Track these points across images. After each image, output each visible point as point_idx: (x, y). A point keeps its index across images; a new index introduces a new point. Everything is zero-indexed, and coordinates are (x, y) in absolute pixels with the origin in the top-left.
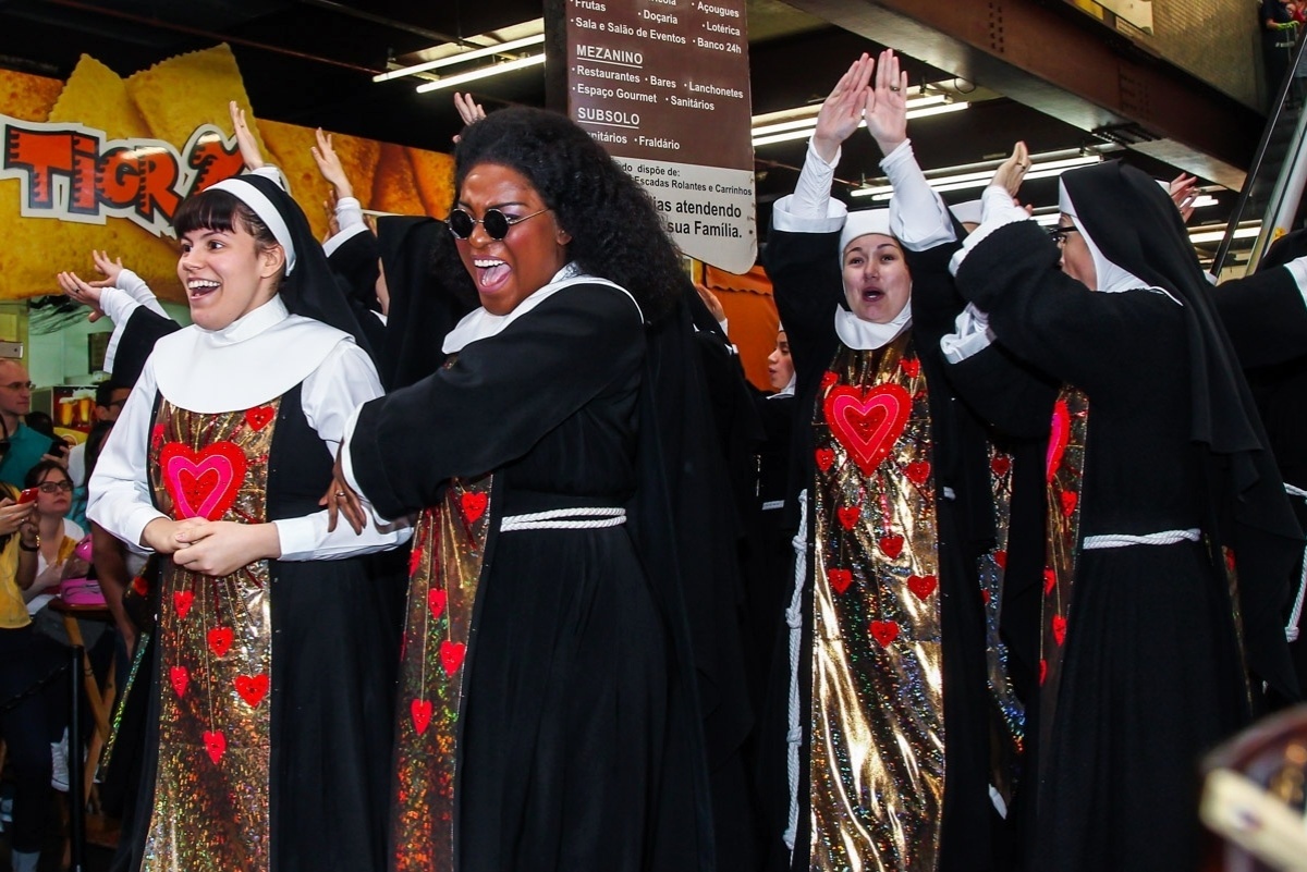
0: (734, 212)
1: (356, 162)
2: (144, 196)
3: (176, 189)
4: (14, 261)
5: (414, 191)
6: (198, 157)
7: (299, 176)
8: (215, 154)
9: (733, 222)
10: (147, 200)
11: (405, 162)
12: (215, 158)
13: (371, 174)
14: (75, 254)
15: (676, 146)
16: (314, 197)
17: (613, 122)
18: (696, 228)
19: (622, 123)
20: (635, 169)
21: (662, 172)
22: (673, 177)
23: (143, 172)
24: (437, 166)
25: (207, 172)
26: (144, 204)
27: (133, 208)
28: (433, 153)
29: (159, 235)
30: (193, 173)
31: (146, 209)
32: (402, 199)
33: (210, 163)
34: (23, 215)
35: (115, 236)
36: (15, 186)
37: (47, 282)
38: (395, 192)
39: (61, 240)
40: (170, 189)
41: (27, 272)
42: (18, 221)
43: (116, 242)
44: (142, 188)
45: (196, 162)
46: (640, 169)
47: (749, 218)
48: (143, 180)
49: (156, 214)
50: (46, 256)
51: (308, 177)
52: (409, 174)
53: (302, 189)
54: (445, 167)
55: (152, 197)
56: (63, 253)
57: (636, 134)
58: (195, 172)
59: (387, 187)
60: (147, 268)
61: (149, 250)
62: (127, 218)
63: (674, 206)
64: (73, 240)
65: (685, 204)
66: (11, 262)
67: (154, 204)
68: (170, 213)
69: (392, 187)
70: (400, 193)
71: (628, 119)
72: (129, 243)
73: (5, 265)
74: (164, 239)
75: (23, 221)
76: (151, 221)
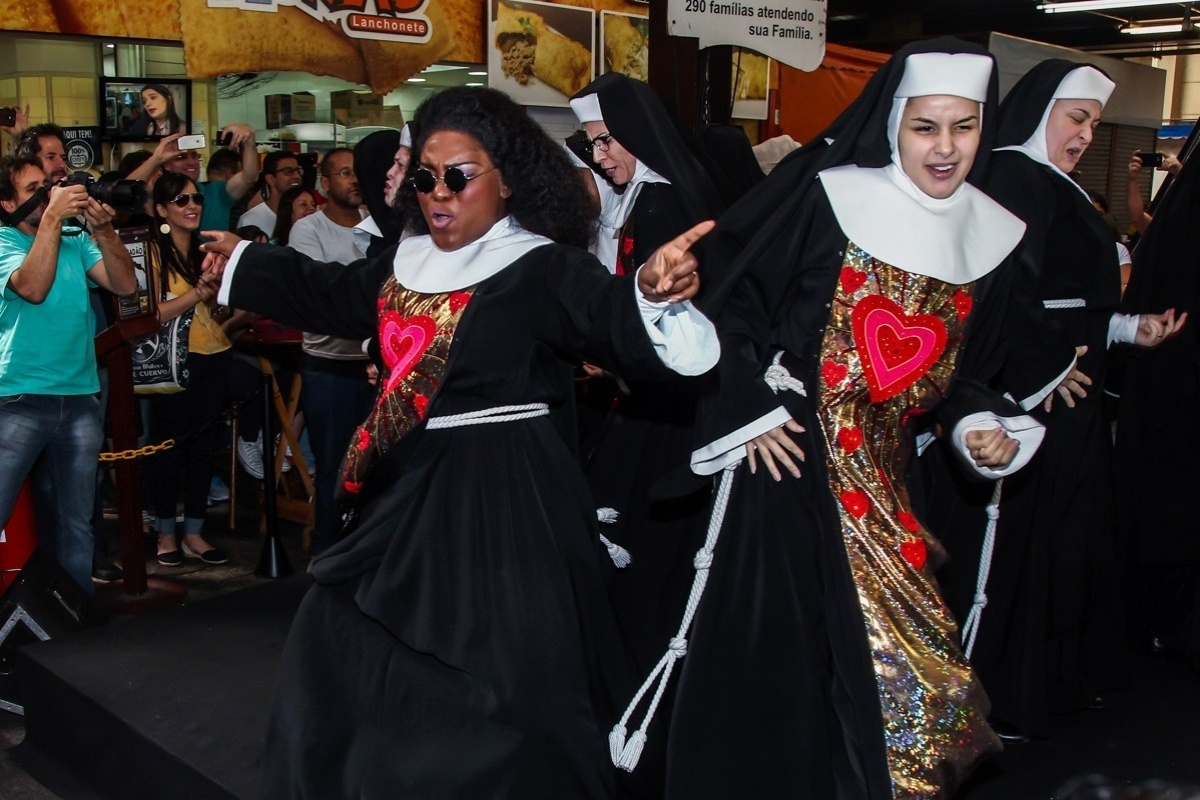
0: (807, 16)
4: (204, 46)
9: (806, 25)
14: (253, 38)
18: (774, 31)
29: (321, 20)
34: (210, 5)
35: (286, 22)
37: (231, 62)
39: (241, 26)
41: (215, 54)
42: (206, 11)
43: (286, 27)
47: (820, 22)
49: (319, 3)
50: (229, 40)
56: (244, 38)
60: (313, 49)
61: (314, 34)
62: (295, 6)
63: (756, 12)
64: (251, 26)
65: (766, 10)
66: (201, 46)
72: (297, 28)
73: (197, 49)
74: (326, 23)
75: (210, 11)
76: (315, 8)
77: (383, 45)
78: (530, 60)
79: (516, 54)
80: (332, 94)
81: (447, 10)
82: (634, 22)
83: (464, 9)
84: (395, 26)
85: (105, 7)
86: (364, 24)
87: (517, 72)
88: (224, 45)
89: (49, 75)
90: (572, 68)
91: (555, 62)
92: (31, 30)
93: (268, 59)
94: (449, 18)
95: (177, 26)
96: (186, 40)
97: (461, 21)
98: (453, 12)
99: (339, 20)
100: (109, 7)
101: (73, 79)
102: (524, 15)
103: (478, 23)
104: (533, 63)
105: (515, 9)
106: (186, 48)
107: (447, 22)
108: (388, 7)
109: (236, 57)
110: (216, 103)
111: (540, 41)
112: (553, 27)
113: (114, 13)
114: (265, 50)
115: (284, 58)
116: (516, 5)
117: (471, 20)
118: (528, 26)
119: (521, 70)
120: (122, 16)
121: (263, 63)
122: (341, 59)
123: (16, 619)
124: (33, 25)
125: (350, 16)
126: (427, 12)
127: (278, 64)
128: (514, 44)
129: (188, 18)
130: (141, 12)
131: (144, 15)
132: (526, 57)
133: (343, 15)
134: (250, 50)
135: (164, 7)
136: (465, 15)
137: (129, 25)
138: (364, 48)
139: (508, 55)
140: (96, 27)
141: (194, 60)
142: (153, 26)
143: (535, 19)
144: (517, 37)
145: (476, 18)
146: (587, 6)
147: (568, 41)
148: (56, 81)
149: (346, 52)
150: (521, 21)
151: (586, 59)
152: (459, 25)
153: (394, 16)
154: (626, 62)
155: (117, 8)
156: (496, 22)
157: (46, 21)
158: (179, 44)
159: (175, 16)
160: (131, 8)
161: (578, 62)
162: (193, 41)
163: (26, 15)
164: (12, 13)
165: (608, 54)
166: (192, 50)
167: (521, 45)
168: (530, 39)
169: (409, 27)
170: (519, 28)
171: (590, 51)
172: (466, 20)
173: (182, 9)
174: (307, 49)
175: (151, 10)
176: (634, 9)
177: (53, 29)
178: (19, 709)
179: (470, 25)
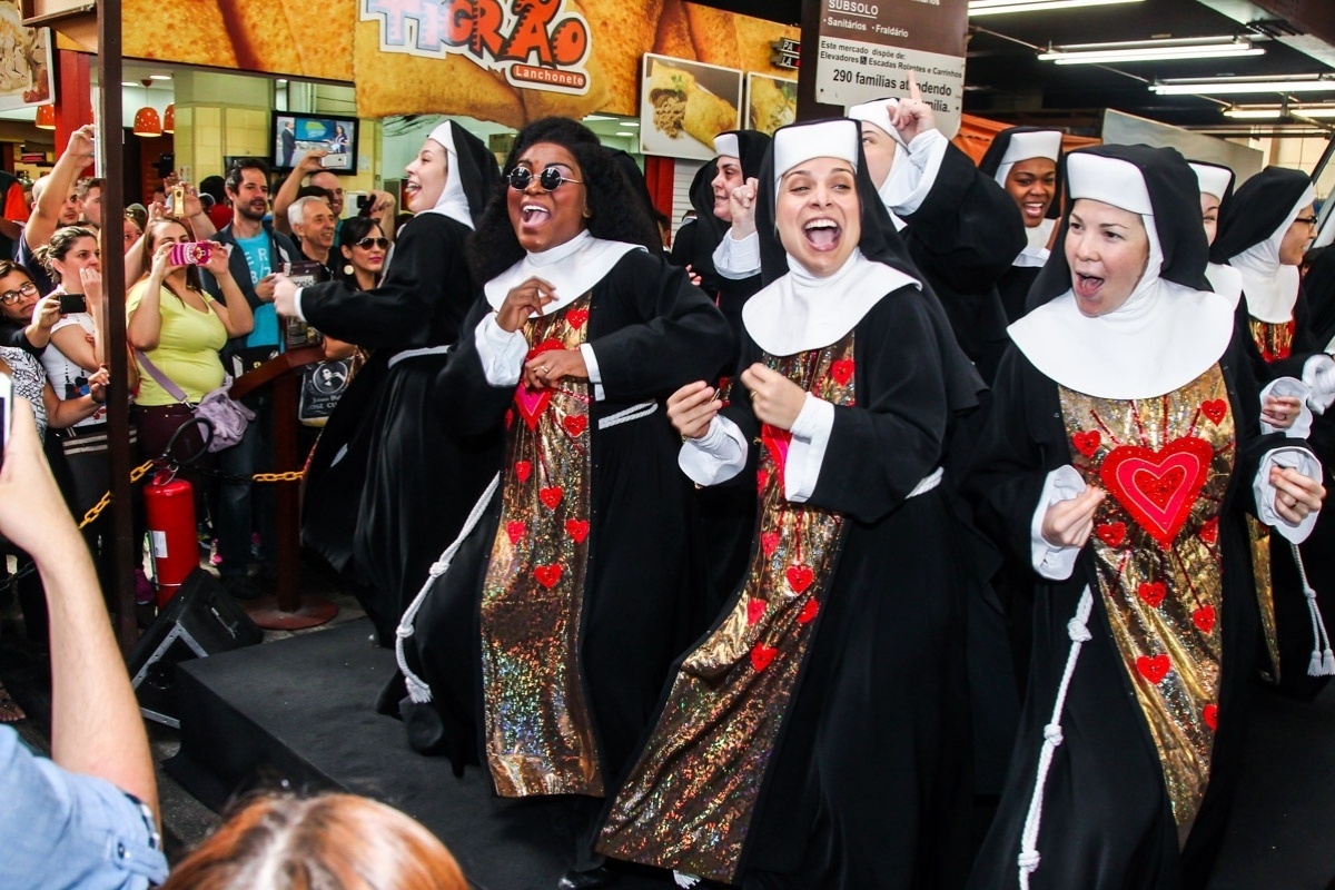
0: (945, 91)
1: (644, 12)
2: (475, 37)
3: (501, 32)
4: (375, 87)
5: (688, 39)
6: (519, 6)
7: (598, 23)
8: (533, 4)
9: (944, 99)
10: (478, 40)
11: (682, 14)
12: (531, 5)
13: (655, 24)
14: (421, 82)
15: (905, 34)
16: (609, 41)
17: (857, 12)
19: (864, 13)
20: (870, 52)
21: (892, 55)
22: (900, 60)
23: (475, 17)
24: (707, 19)
25: (525, 18)
26: (475, 44)
27: (467, 46)
28: (705, 7)
29: (486, 69)
30: (515, 19)
31: (477, 47)
32: (678, 45)
33: (528, 11)
35: (453, 68)
36: (374, 26)
37: (400, 104)
38: (673, 39)
39: (411, 71)
40: (496, 32)
41: (385, 96)
42: (378, 55)
43: (453, 73)
44: (474, 30)
45: (517, 9)
46: (875, 52)
47: (958, 97)
48: (475, 23)
49: (485, 52)
50: (399, 83)
51: (605, 24)
52: (685, 25)
53: (599, 33)
54: (714, 19)
55: (482, 37)
56: (412, 82)
57: (874, 22)
58: (517, 17)
59: (667, 34)
60: (477, 95)
61: (479, 81)
62: (462, 55)
63: (898, 84)
64: (420, 71)
66: (372, 88)
67: (484, 43)
68: (496, 51)
69: (671, 35)
70: (677, 40)
71: (869, 10)
72: (463, 75)
73: (368, 90)
74: (491, 72)
75: (382, 55)
76: (481, 57)
77: (543, 95)
78: (680, 115)
79: (667, 109)
80: (491, 136)
81: (605, 65)
82: (779, 85)
83: (620, 65)
84: (555, 78)
85: (282, 48)
86: (526, 75)
87: (666, 126)
88: (393, 88)
89: (224, 106)
90: (719, 124)
91: (703, 119)
92: (210, 64)
93: (434, 102)
94: (606, 72)
95: (351, 67)
96: (358, 81)
97: (617, 76)
98: (610, 67)
99: (503, 70)
100: (286, 47)
101: (247, 111)
102: (677, 73)
103: (634, 78)
104: (683, 118)
105: (668, 66)
106: (358, 88)
107: (604, 76)
108: (550, 60)
109: (405, 100)
110: (381, 140)
111: (690, 98)
112: (704, 86)
113: (290, 53)
114: (432, 94)
115: (450, 103)
116: (670, 64)
117: (628, 75)
118: (680, 84)
119: (672, 124)
120: (298, 56)
121: (430, 107)
122: (503, 106)
123: (175, 636)
124: (213, 60)
125: (514, 65)
126: (586, 66)
127: (444, 108)
128: (666, 100)
129: (361, 61)
130: (316, 52)
131: (319, 56)
132: (677, 112)
133: (507, 64)
134: (418, 93)
135: (338, 49)
136: (621, 71)
137: (305, 64)
138: (526, 98)
139: (661, 110)
140: (273, 65)
141: (365, 101)
142: (327, 66)
143: (688, 78)
144: (670, 93)
145: (632, 73)
146: (736, 67)
147: (716, 99)
148: (231, 112)
149: (509, 99)
150: (674, 78)
151: (732, 116)
152: (616, 80)
153: (555, 68)
154: (769, 121)
155: (294, 48)
156: (649, 78)
157: (226, 57)
158: (351, 84)
159: (349, 58)
160: (307, 49)
161: (725, 119)
162: (364, 82)
163: (206, 50)
164: (194, 47)
165: (753, 113)
166: (364, 91)
167: (672, 101)
168: (681, 96)
169: (569, 80)
170: (671, 86)
171: (737, 109)
172: (622, 75)
173: (355, 52)
174: (472, 96)
175: (326, 52)
176: (779, 72)
177: (233, 64)
178: (175, 723)
179: (625, 80)
